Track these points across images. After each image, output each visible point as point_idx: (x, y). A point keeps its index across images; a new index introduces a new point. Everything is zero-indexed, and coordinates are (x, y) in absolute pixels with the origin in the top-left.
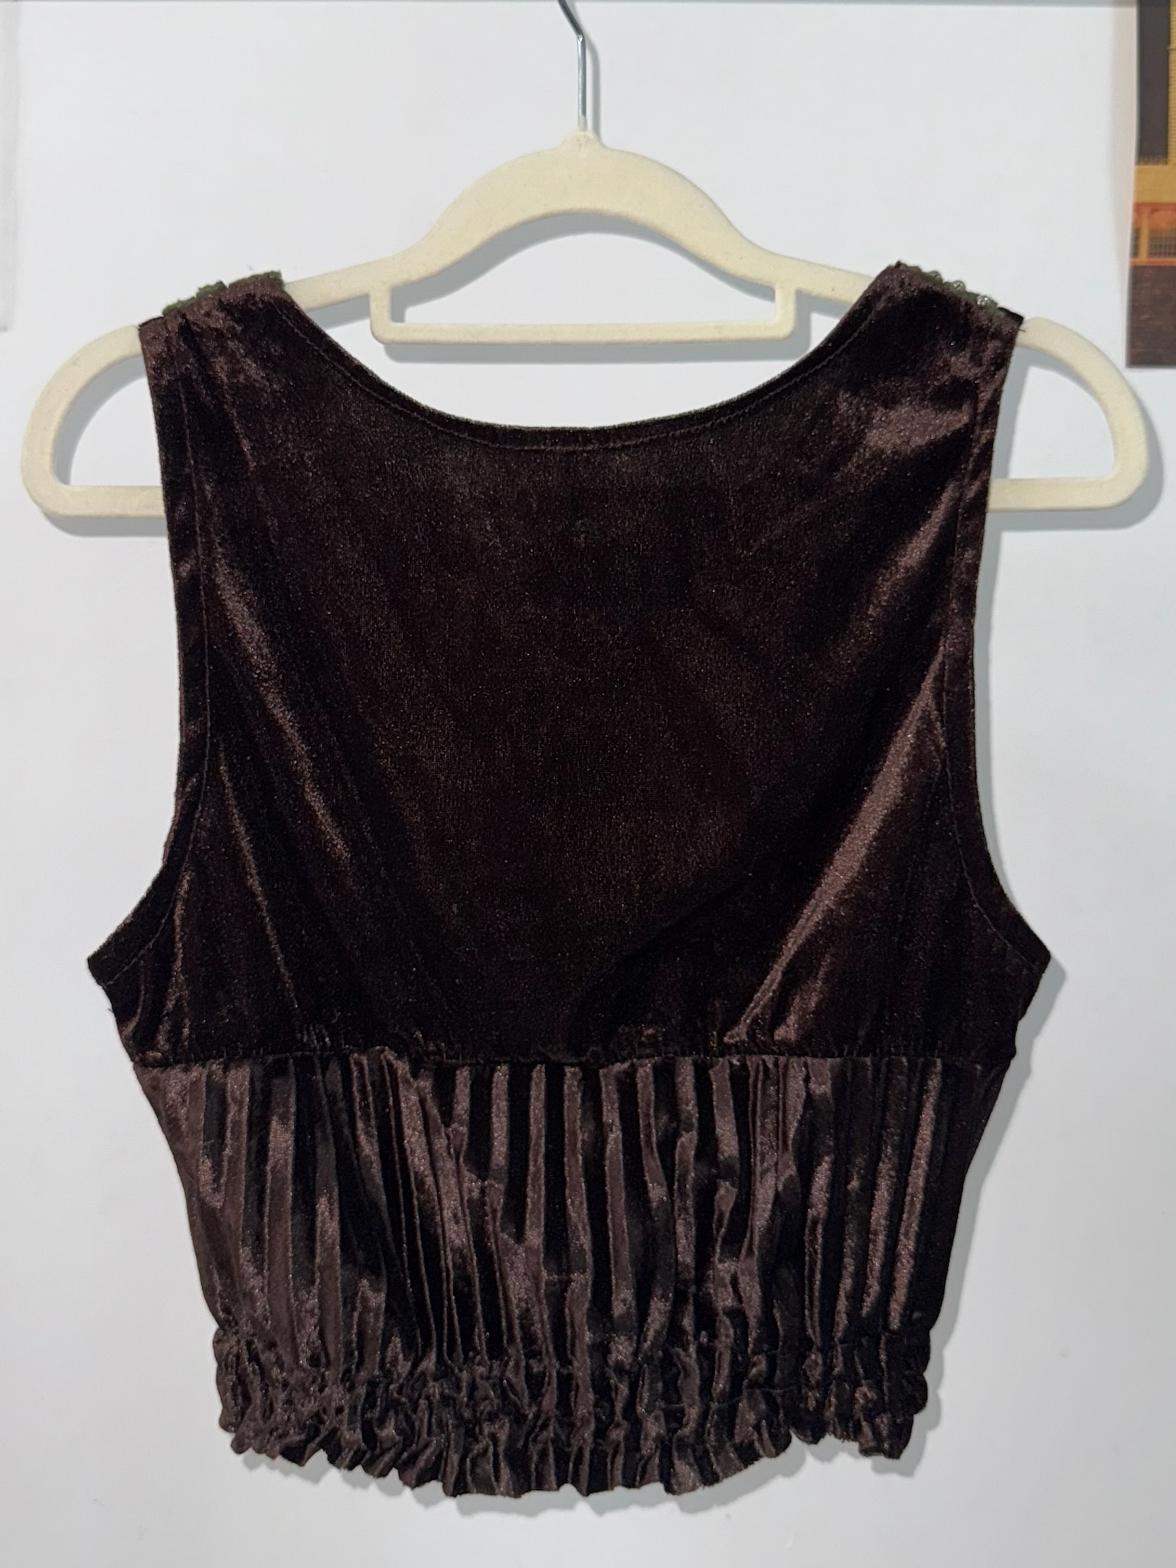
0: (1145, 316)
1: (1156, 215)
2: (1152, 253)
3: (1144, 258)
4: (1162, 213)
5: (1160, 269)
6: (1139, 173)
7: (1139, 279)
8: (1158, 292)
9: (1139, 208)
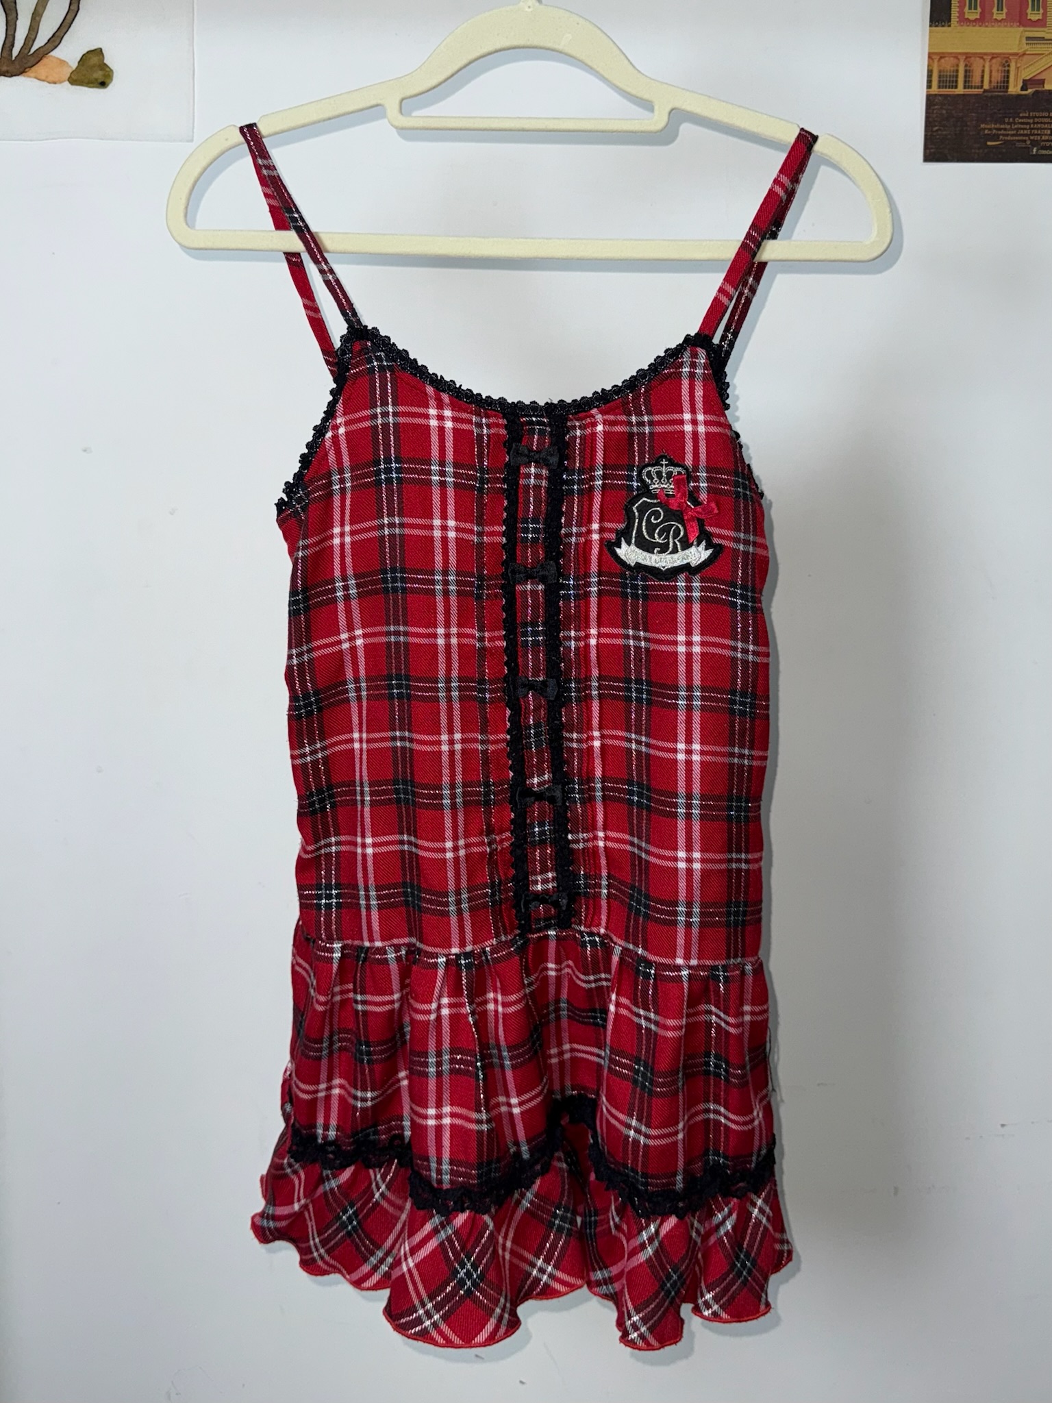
0: (936, 128)
1: (943, 60)
2: (939, 87)
3: (935, 89)
4: (947, 59)
5: (946, 96)
6: (930, 32)
7: (931, 101)
8: (944, 112)
9: (930, 56)
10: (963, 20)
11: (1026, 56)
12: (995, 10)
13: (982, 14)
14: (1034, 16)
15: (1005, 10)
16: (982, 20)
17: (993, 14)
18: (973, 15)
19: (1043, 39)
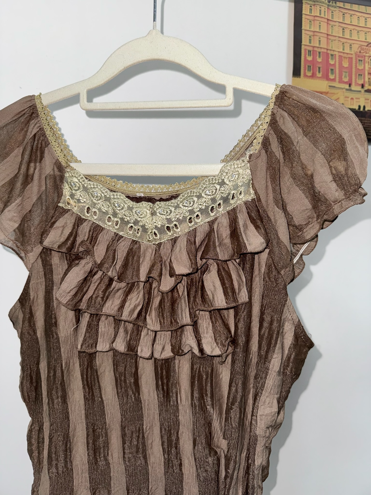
6: (293, 80)
10: (305, 76)
11: (328, 94)
12: (317, 73)
13: (313, 73)
14: (332, 77)
15: (321, 73)
16: (313, 76)
17: (316, 74)
18: (309, 74)
19: (334, 87)
